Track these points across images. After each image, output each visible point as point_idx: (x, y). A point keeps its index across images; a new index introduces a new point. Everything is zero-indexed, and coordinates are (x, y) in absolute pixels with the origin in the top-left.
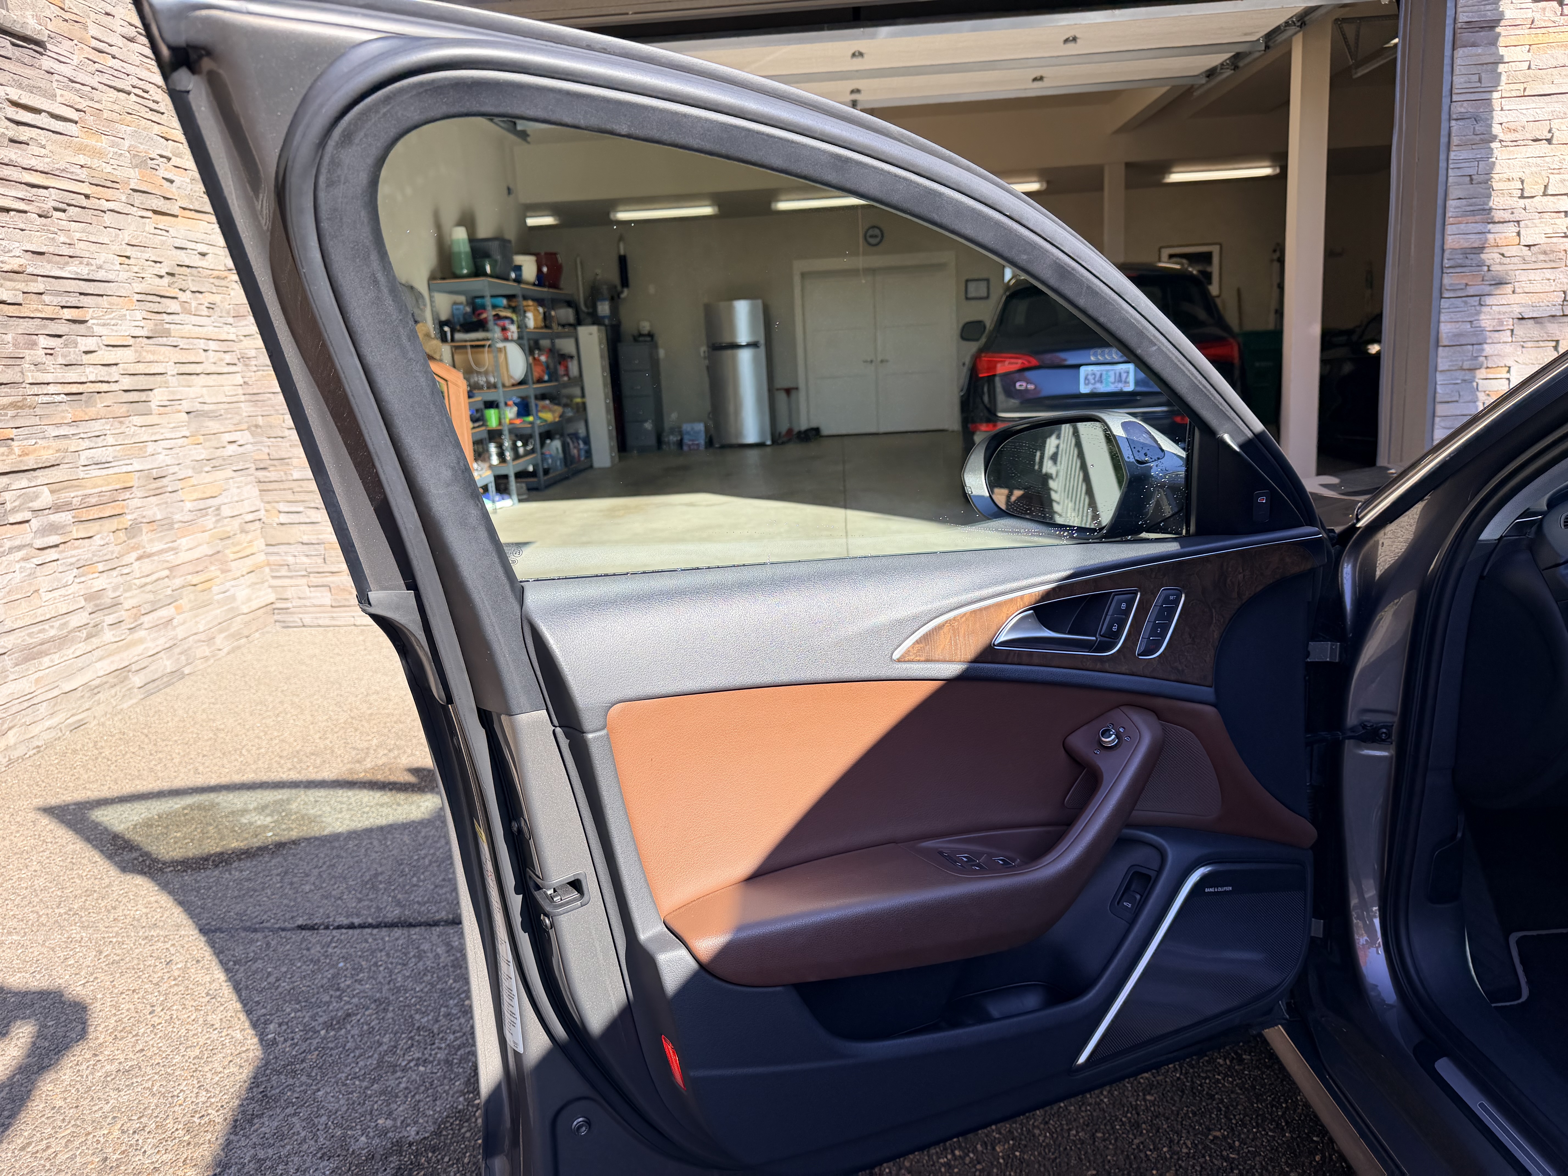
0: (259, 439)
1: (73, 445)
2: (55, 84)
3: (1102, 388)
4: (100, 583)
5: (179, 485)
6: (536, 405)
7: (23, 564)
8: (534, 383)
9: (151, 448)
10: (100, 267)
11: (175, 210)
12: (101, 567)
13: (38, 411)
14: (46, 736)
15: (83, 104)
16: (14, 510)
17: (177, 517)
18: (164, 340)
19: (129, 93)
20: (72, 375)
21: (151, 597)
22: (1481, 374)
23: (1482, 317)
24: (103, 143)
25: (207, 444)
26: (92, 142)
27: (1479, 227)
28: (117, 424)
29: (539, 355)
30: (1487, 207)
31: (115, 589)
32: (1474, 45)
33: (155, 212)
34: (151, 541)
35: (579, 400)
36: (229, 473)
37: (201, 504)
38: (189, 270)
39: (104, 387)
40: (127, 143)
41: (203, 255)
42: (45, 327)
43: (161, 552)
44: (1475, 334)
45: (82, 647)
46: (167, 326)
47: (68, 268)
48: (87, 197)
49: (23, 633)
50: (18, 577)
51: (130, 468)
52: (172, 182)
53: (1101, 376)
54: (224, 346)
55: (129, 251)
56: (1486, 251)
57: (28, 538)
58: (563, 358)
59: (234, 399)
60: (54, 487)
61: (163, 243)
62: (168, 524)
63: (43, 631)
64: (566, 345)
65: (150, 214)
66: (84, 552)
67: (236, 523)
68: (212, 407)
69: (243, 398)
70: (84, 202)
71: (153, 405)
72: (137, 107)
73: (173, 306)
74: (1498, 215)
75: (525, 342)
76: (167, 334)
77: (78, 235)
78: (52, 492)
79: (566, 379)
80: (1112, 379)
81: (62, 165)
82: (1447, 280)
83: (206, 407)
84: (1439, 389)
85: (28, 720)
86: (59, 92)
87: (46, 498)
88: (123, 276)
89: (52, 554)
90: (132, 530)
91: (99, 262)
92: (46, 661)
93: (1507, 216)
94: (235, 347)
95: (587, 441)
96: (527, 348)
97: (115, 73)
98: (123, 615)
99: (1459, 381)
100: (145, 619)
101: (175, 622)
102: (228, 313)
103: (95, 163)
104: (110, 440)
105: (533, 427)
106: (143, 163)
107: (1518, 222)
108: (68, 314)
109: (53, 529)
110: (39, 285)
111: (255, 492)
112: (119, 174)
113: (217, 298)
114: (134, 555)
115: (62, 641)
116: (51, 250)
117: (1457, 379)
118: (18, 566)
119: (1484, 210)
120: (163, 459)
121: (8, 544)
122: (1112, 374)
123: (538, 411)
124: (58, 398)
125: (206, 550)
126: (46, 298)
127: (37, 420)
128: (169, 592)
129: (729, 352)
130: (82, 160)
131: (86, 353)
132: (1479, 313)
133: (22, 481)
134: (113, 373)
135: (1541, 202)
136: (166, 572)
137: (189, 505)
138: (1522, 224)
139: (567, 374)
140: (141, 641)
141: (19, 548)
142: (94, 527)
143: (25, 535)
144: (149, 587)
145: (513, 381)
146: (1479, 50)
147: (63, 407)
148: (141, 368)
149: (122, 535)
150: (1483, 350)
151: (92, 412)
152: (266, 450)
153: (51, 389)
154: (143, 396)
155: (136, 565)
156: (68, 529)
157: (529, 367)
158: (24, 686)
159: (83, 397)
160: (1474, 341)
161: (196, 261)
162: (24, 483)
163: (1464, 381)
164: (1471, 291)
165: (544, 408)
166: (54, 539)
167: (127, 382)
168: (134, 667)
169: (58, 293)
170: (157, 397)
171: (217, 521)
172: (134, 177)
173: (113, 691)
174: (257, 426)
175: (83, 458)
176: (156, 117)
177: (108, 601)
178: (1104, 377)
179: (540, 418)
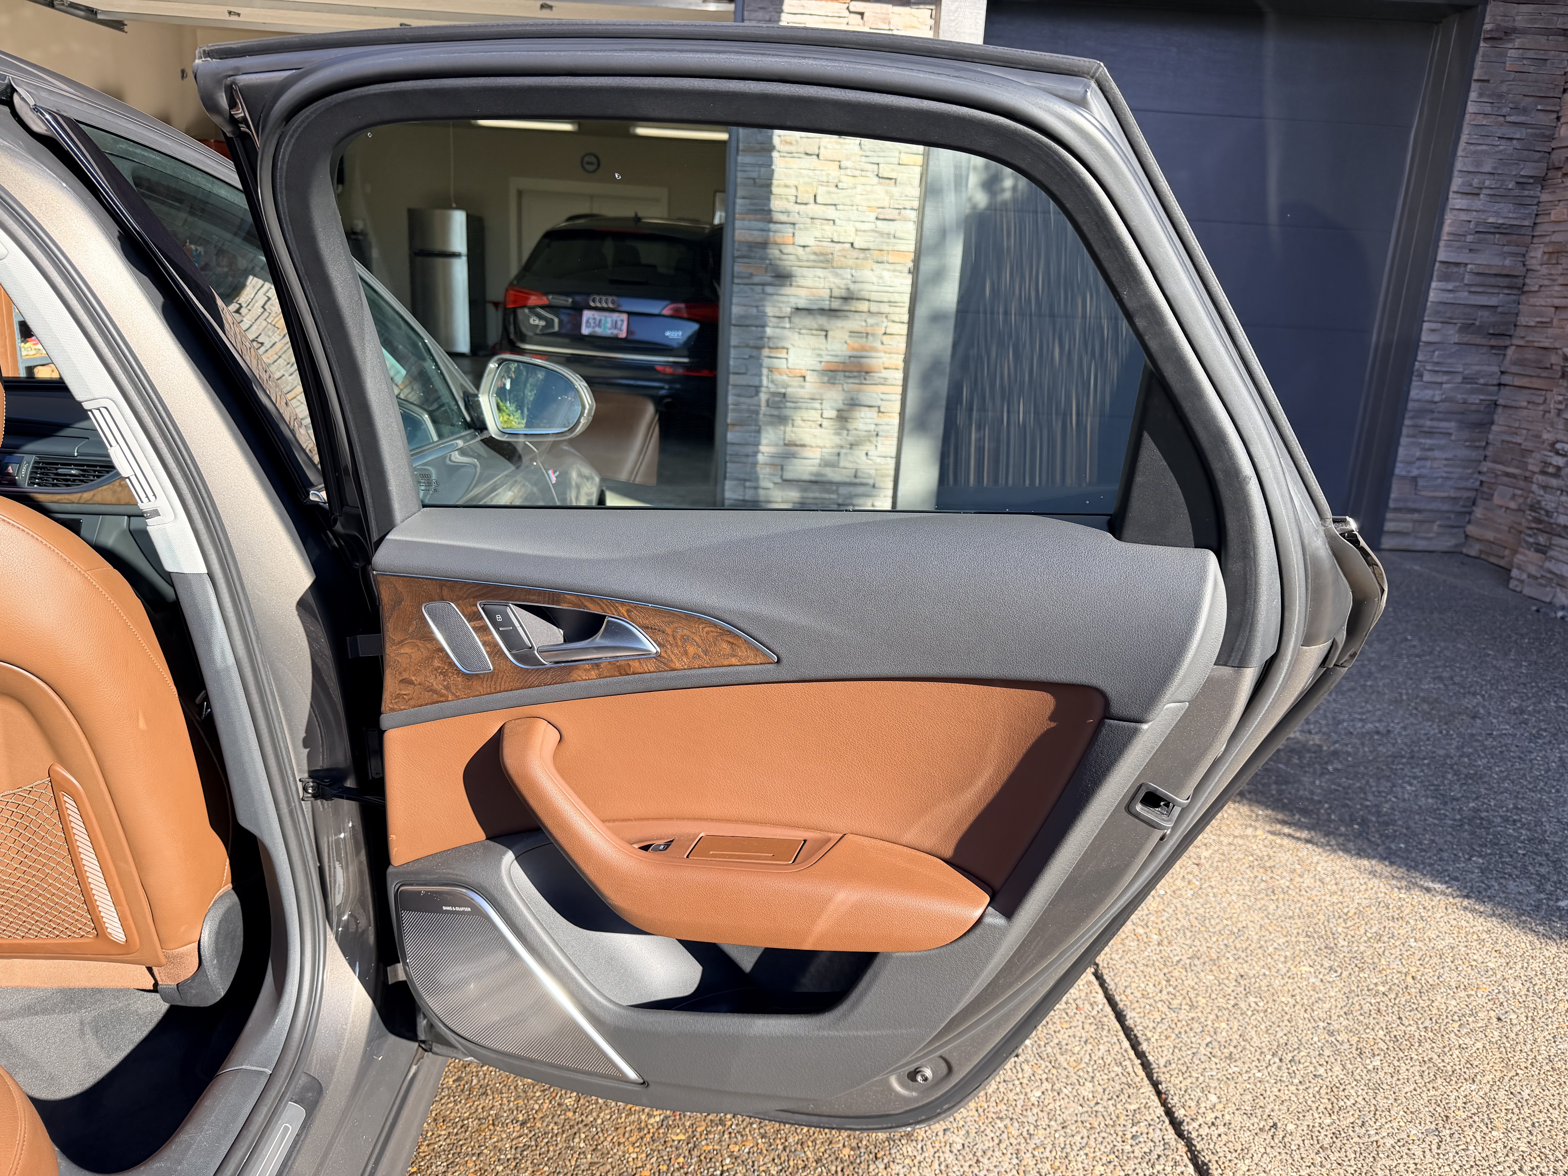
3: (599, 331)
22: (766, 352)
23: (767, 303)
27: (761, 225)
30: (766, 208)
44: (757, 317)
53: (600, 321)
56: (770, 246)
74: (777, 217)
80: (609, 325)
82: (736, 269)
84: (732, 362)
93: (783, 218)
99: (747, 357)
107: (794, 224)
117: (745, 355)
119: (763, 210)
122: (609, 320)
132: (762, 300)
135: (812, 209)
138: (797, 226)
150: (765, 332)
160: (757, 323)
163: (751, 357)
164: (756, 280)
178: (603, 322)
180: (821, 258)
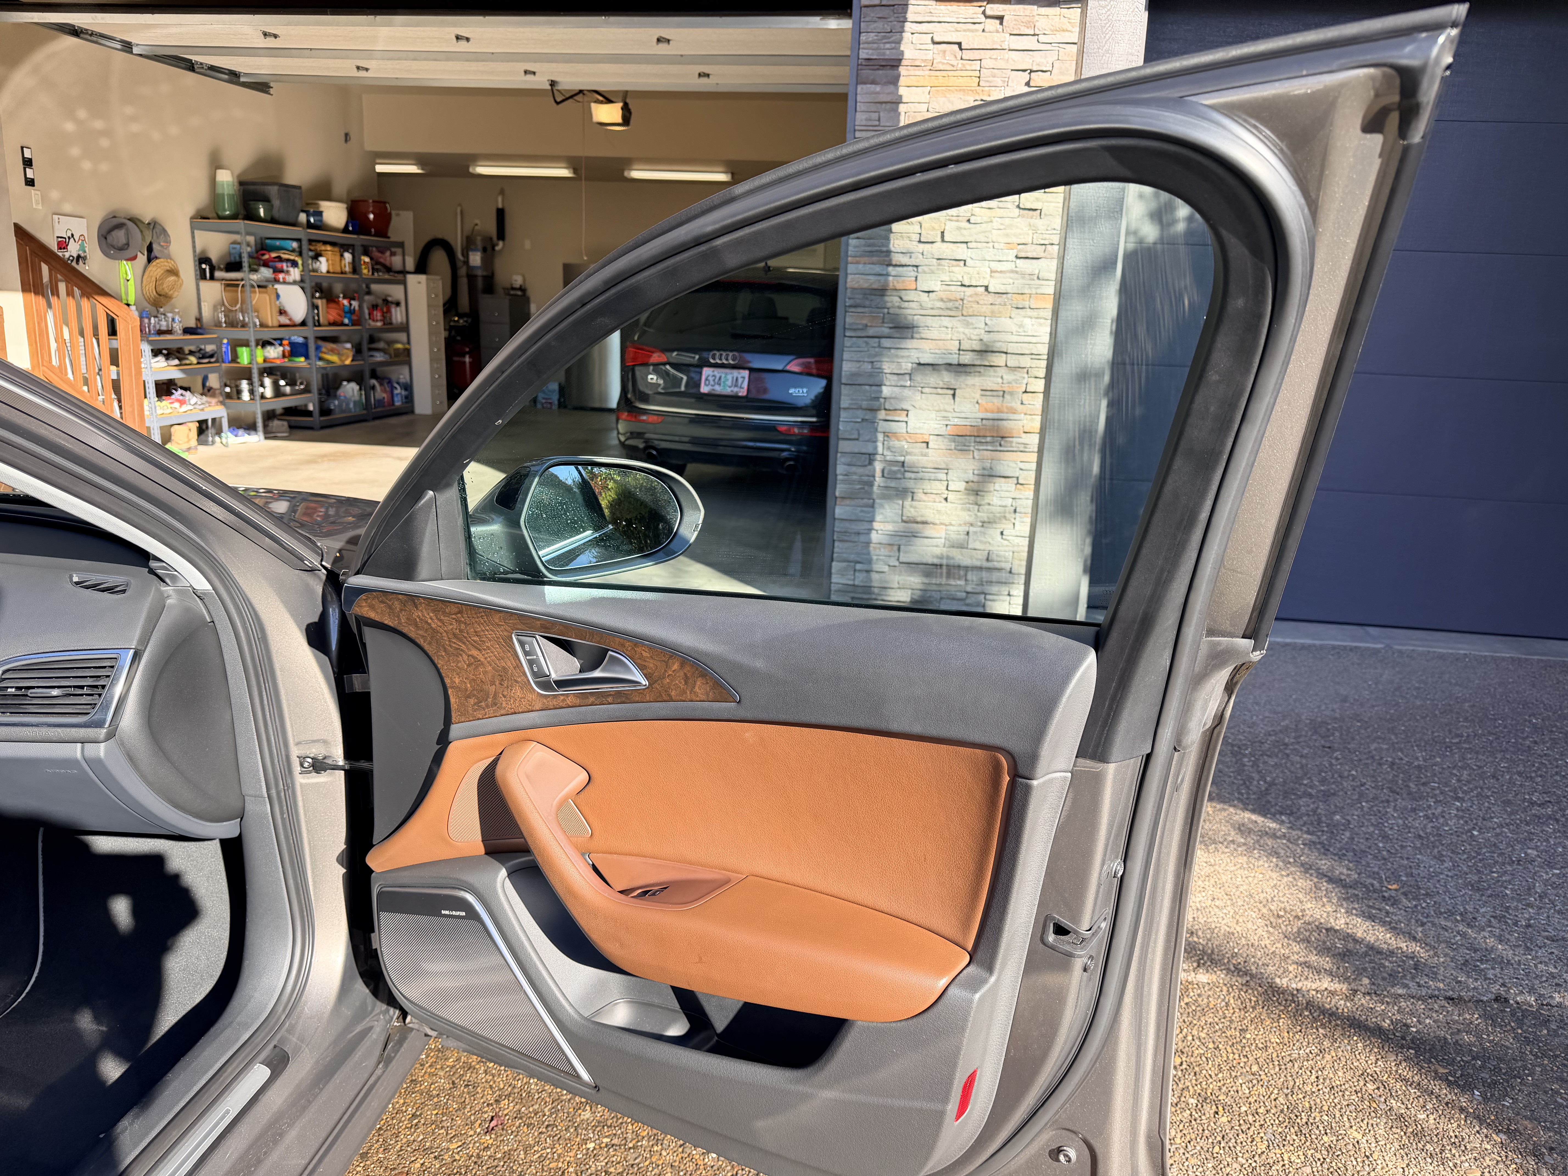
3: (719, 389)
6: (320, 348)
8: (320, 326)
22: (882, 414)
23: (883, 359)
27: (877, 269)
30: (884, 249)
32: (873, 82)
35: (397, 346)
44: (871, 375)
53: (720, 378)
58: (383, 304)
74: (897, 258)
79: (384, 324)
80: (729, 383)
82: (848, 320)
84: (841, 427)
93: (904, 260)
95: (408, 387)
96: (308, 290)
99: (860, 420)
105: (307, 368)
107: (917, 266)
117: (858, 418)
119: (882, 252)
122: (730, 377)
123: (321, 353)
132: (878, 355)
135: (939, 249)
138: (920, 268)
139: (384, 321)
145: (282, 322)
146: (878, 88)
150: (881, 392)
157: (317, 310)
160: (873, 381)
164: (871, 332)
165: (332, 351)
178: (723, 380)
179: (323, 361)
180: (950, 305)
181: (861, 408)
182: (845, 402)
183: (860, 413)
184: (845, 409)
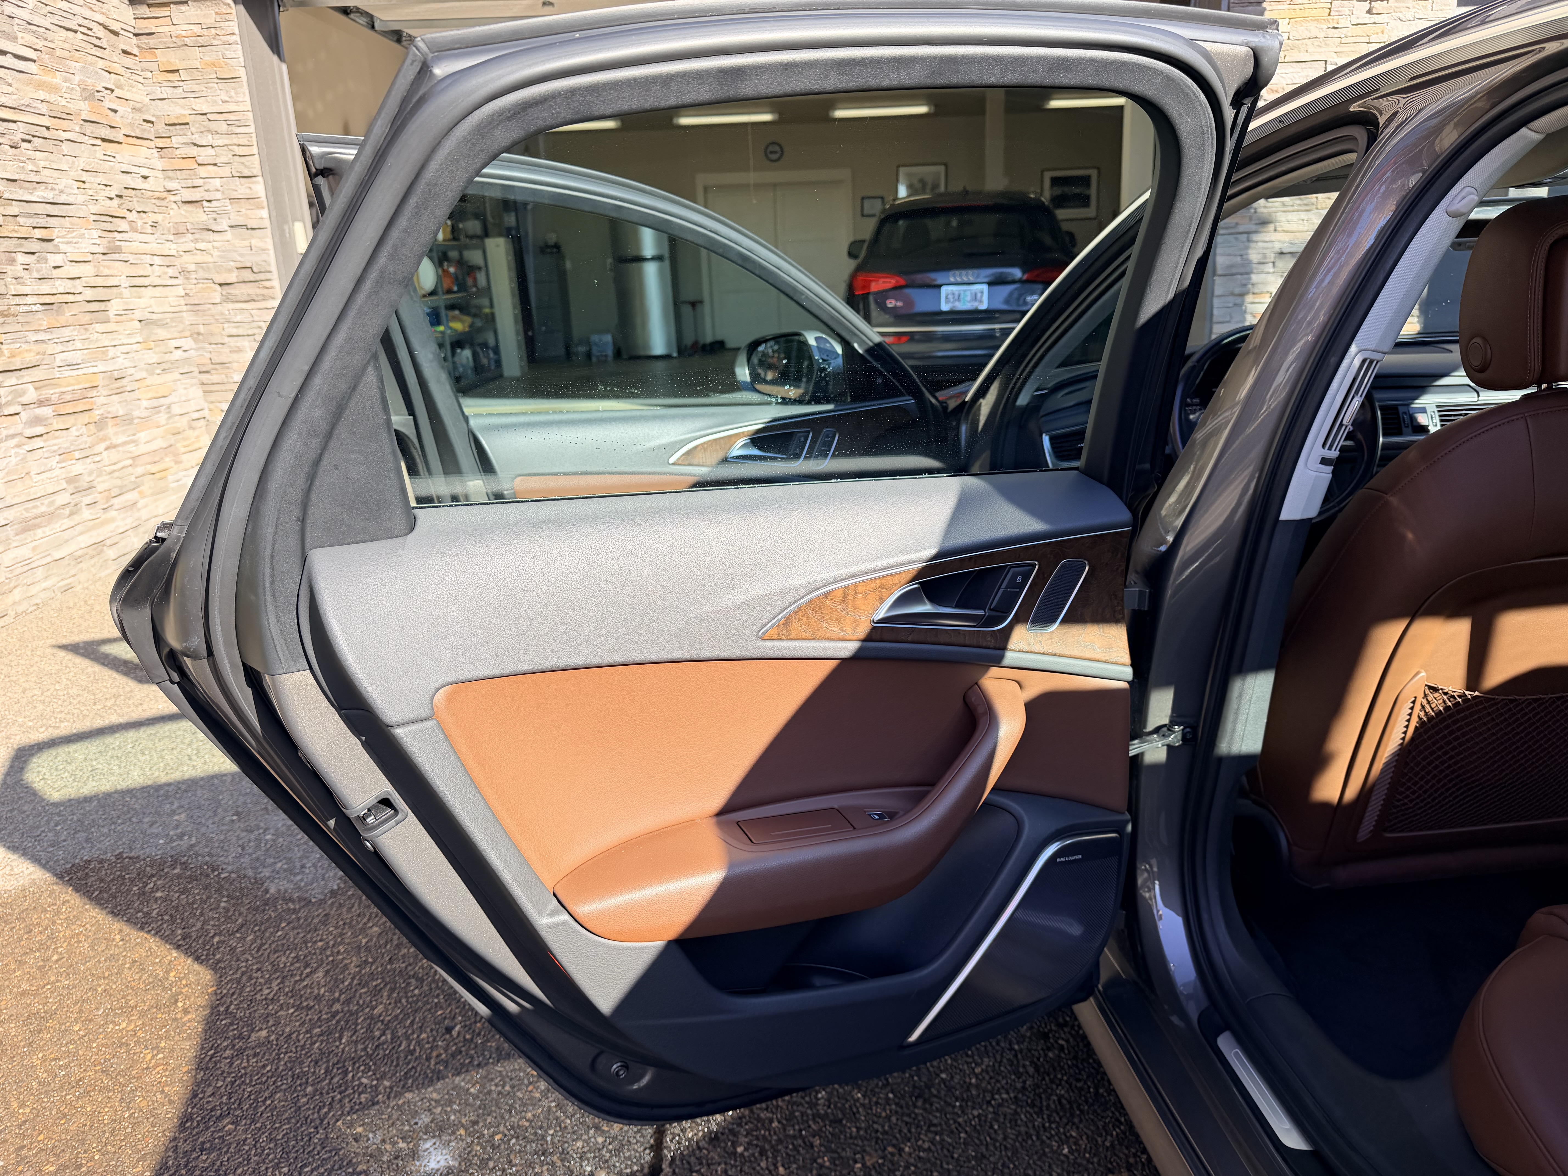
0: (201, 345)
1: (50, 348)
2: (16, 28)
3: (961, 306)
4: (78, 468)
5: (136, 385)
6: (447, 316)
7: (17, 450)
8: (444, 294)
9: (112, 352)
10: (62, 192)
11: (121, 138)
12: (77, 455)
13: (20, 319)
14: (43, 595)
15: (39, 44)
16: (8, 404)
17: (136, 413)
18: (116, 257)
19: (76, 32)
20: (45, 288)
21: (118, 482)
22: (1249, 298)
23: (1250, 251)
24: (57, 79)
25: (157, 349)
26: (48, 78)
28: (83, 331)
29: (448, 266)
31: (90, 473)
33: (104, 140)
34: (116, 434)
35: (487, 310)
36: (176, 375)
37: (155, 403)
38: (134, 192)
39: (71, 298)
40: (77, 79)
41: (145, 178)
42: (21, 245)
43: (125, 443)
44: (1243, 265)
45: (67, 523)
46: (118, 243)
47: (37, 193)
48: (48, 128)
49: (20, 508)
50: (14, 460)
51: (95, 370)
52: (115, 111)
53: (959, 296)
54: (167, 261)
55: (85, 177)
57: (19, 428)
58: (471, 270)
59: (177, 309)
60: (39, 385)
61: (112, 168)
62: (127, 420)
63: (35, 507)
64: (474, 257)
65: (99, 142)
66: (63, 441)
67: (185, 420)
68: (159, 316)
69: (185, 308)
70: (46, 134)
71: (111, 314)
72: (84, 44)
73: (123, 225)
75: (434, 254)
76: (118, 250)
77: (42, 164)
78: (36, 389)
79: (474, 289)
80: (968, 298)
81: (26, 101)
83: (154, 317)
84: (1215, 312)
85: (29, 581)
86: (20, 35)
87: (31, 395)
88: (81, 199)
89: (38, 443)
90: (100, 424)
91: (61, 187)
92: (39, 532)
94: (177, 262)
95: (496, 350)
96: (436, 260)
97: (64, 14)
98: (98, 497)
99: (1231, 305)
100: (115, 501)
101: (139, 505)
102: (169, 231)
103: (52, 98)
104: (78, 345)
105: (443, 337)
106: (91, 95)
108: (39, 233)
109: (38, 420)
110: (14, 209)
111: (199, 393)
112: (72, 107)
113: (159, 218)
114: (103, 446)
115: (51, 516)
116: (22, 177)
117: (1229, 302)
118: (13, 451)
120: (122, 362)
121: (5, 433)
122: (968, 293)
123: (448, 321)
124: (34, 308)
125: (160, 443)
126: (21, 220)
127: (18, 327)
128: (133, 478)
129: (634, 265)
130: (42, 95)
131: (55, 268)
132: (1247, 248)
133: (12, 379)
134: (78, 286)
136: (129, 462)
137: (145, 403)
139: (475, 286)
140: (113, 520)
141: (13, 436)
142: (70, 420)
143: (17, 425)
144: (116, 474)
145: (423, 292)
147: (39, 315)
148: (100, 281)
149: (92, 427)
150: (1250, 279)
151: (63, 320)
152: (208, 355)
153: (29, 300)
154: (102, 306)
155: (105, 454)
156: (50, 421)
157: (439, 279)
158: (25, 552)
159: (54, 307)
160: (1242, 270)
161: (139, 183)
162: (14, 381)
163: (1235, 305)
164: (1241, 229)
165: (455, 318)
166: (39, 430)
167: (89, 294)
168: (108, 542)
169: (30, 216)
170: (115, 307)
171: (169, 418)
172: (84, 109)
173: (93, 561)
174: (199, 334)
175: (58, 360)
176: (99, 53)
177: (86, 485)
178: (962, 296)
179: (451, 328)
181: (1232, 294)
182: (1218, 291)
183: (1232, 299)
184: (1219, 296)
